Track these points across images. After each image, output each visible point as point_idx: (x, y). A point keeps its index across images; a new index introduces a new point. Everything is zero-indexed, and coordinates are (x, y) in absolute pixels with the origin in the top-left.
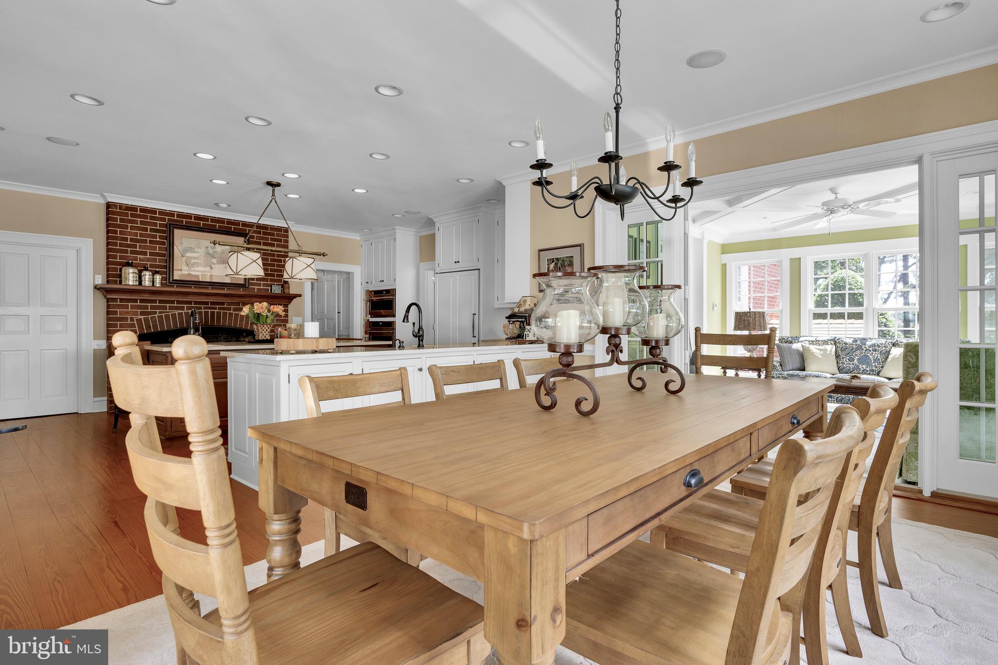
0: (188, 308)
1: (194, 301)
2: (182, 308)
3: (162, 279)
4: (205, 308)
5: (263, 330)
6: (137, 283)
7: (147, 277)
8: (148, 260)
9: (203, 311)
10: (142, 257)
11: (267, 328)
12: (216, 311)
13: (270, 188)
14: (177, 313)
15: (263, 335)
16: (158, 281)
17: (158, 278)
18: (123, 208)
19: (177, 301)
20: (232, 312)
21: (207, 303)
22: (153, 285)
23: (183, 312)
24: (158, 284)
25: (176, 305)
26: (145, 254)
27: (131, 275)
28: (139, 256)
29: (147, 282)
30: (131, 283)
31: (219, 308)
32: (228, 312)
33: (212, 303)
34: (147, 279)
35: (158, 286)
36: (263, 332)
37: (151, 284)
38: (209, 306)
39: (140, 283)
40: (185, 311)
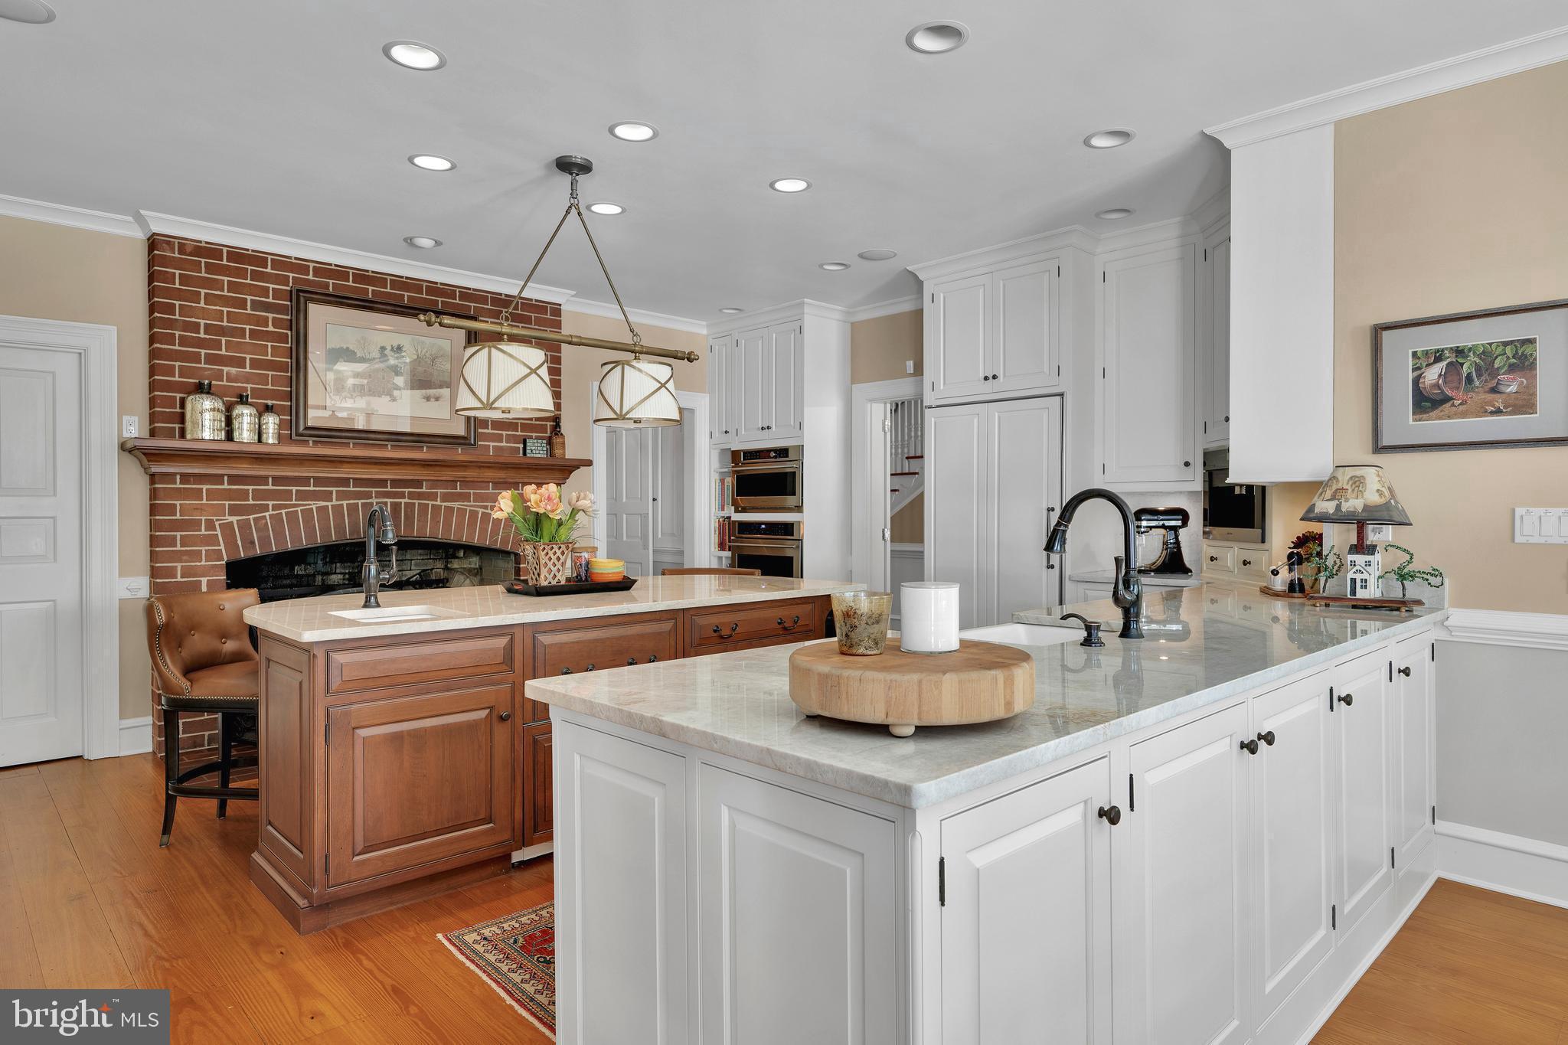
0: (341, 496)
1: (354, 479)
2: (328, 496)
3: (281, 426)
4: (379, 495)
5: (550, 559)
6: (223, 435)
7: (246, 420)
8: (248, 379)
9: (374, 501)
10: (234, 370)
11: (559, 553)
12: (403, 501)
13: (567, 179)
14: (314, 507)
15: (550, 571)
16: (271, 431)
17: (271, 422)
18: (189, 250)
19: (315, 478)
20: (438, 503)
21: (382, 483)
22: (260, 440)
23: (329, 504)
24: (270, 438)
25: (312, 488)
26: (240, 363)
27: (207, 416)
28: (226, 369)
29: (245, 432)
30: (207, 435)
31: (411, 496)
32: (430, 503)
33: (396, 483)
34: (246, 426)
35: (271, 441)
36: (550, 564)
37: (256, 437)
38: (389, 489)
39: (230, 437)
40: (334, 502)
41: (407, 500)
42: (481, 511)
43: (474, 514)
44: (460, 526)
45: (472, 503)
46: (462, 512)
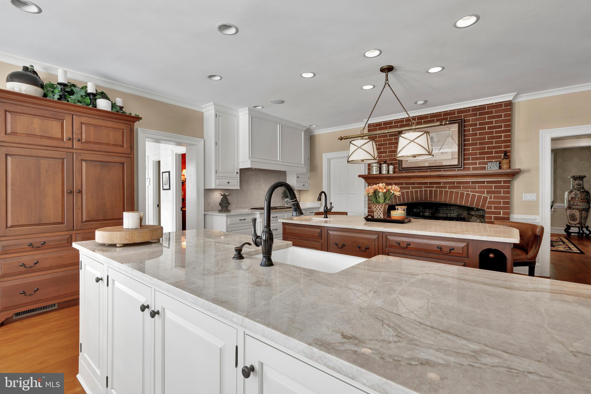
0: (413, 188)
1: (417, 182)
2: (409, 188)
3: (394, 168)
4: (425, 187)
6: (378, 172)
7: (384, 168)
8: (388, 156)
9: (423, 189)
10: (384, 155)
12: (433, 189)
14: (405, 191)
16: (391, 170)
17: (391, 167)
18: (374, 126)
19: (405, 183)
20: (447, 190)
21: (426, 183)
22: (388, 173)
23: (409, 190)
24: (391, 172)
25: (404, 186)
26: (386, 152)
27: (374, 168)
28: (383, 155)
29: (384, 172)
30: (374, 173)
31: (436, 187)
32: (444, 190)
33: (431, 183)
34: (384, 169)
35: (391, 173)
37: (387, 172)
38: (428, 185)
39: (380, 173)
40: (411, 190)
41: (435, 189)
42: (465, 193)
43: (462, 194)
44: (456, 198)
45: (462, 190)
46: (457, 193)
